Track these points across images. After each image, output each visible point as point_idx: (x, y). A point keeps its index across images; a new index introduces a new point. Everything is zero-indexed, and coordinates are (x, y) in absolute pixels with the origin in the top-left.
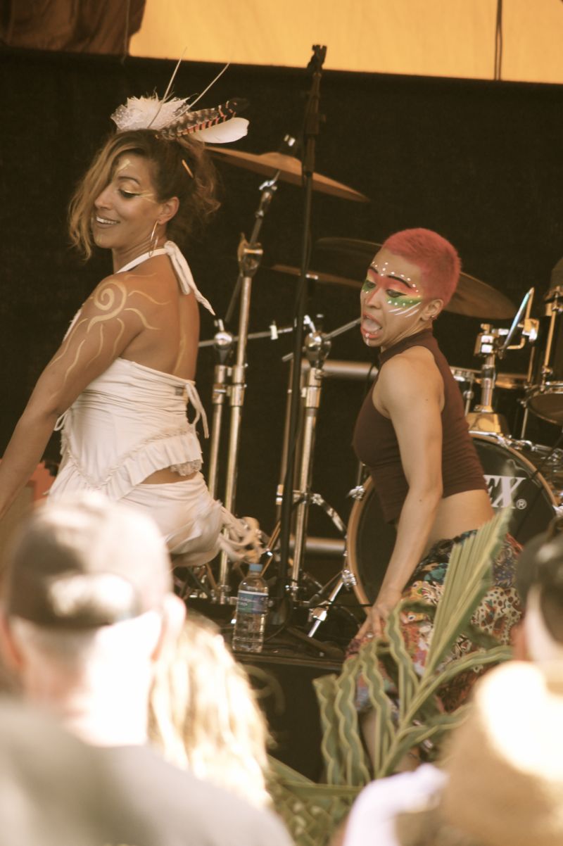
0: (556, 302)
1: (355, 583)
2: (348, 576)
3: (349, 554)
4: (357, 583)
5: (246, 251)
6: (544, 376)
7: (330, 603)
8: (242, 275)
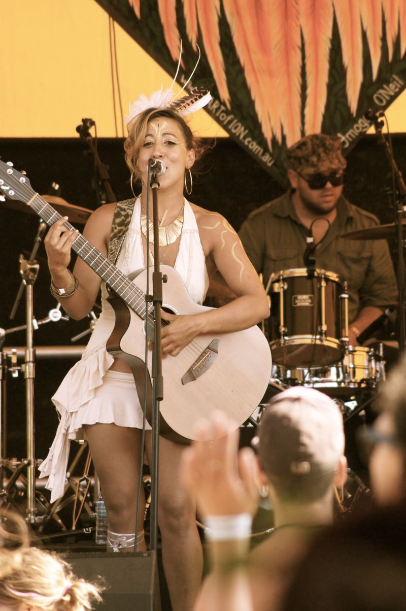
0: (281, 281)
6: (282, 333)
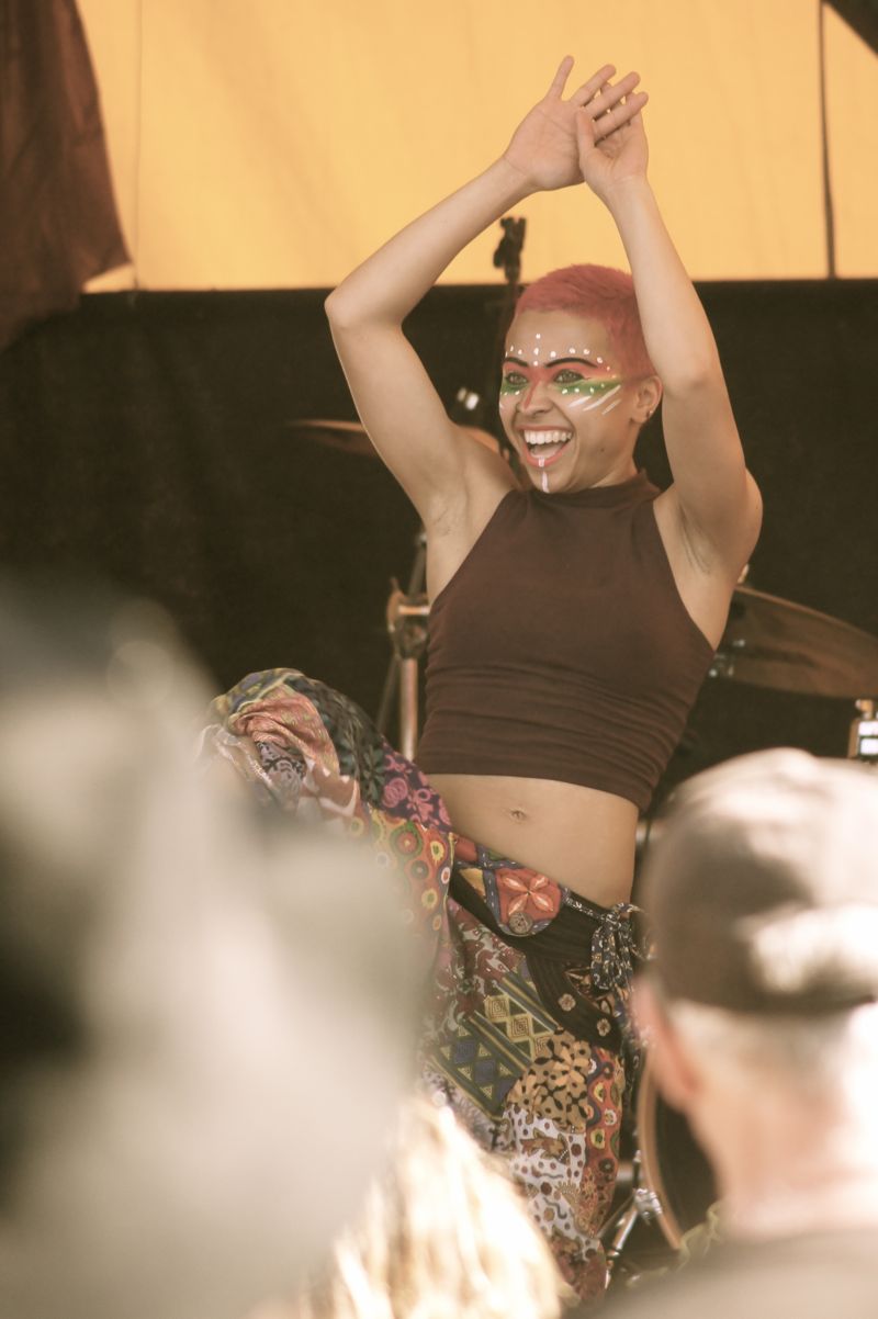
1: (659, 1210)
2: (645, 1198)
3: (645, 1158)
4: (664, 1211)
5: (404, 610)
7: (616, 1254)
8: (397, 656)
